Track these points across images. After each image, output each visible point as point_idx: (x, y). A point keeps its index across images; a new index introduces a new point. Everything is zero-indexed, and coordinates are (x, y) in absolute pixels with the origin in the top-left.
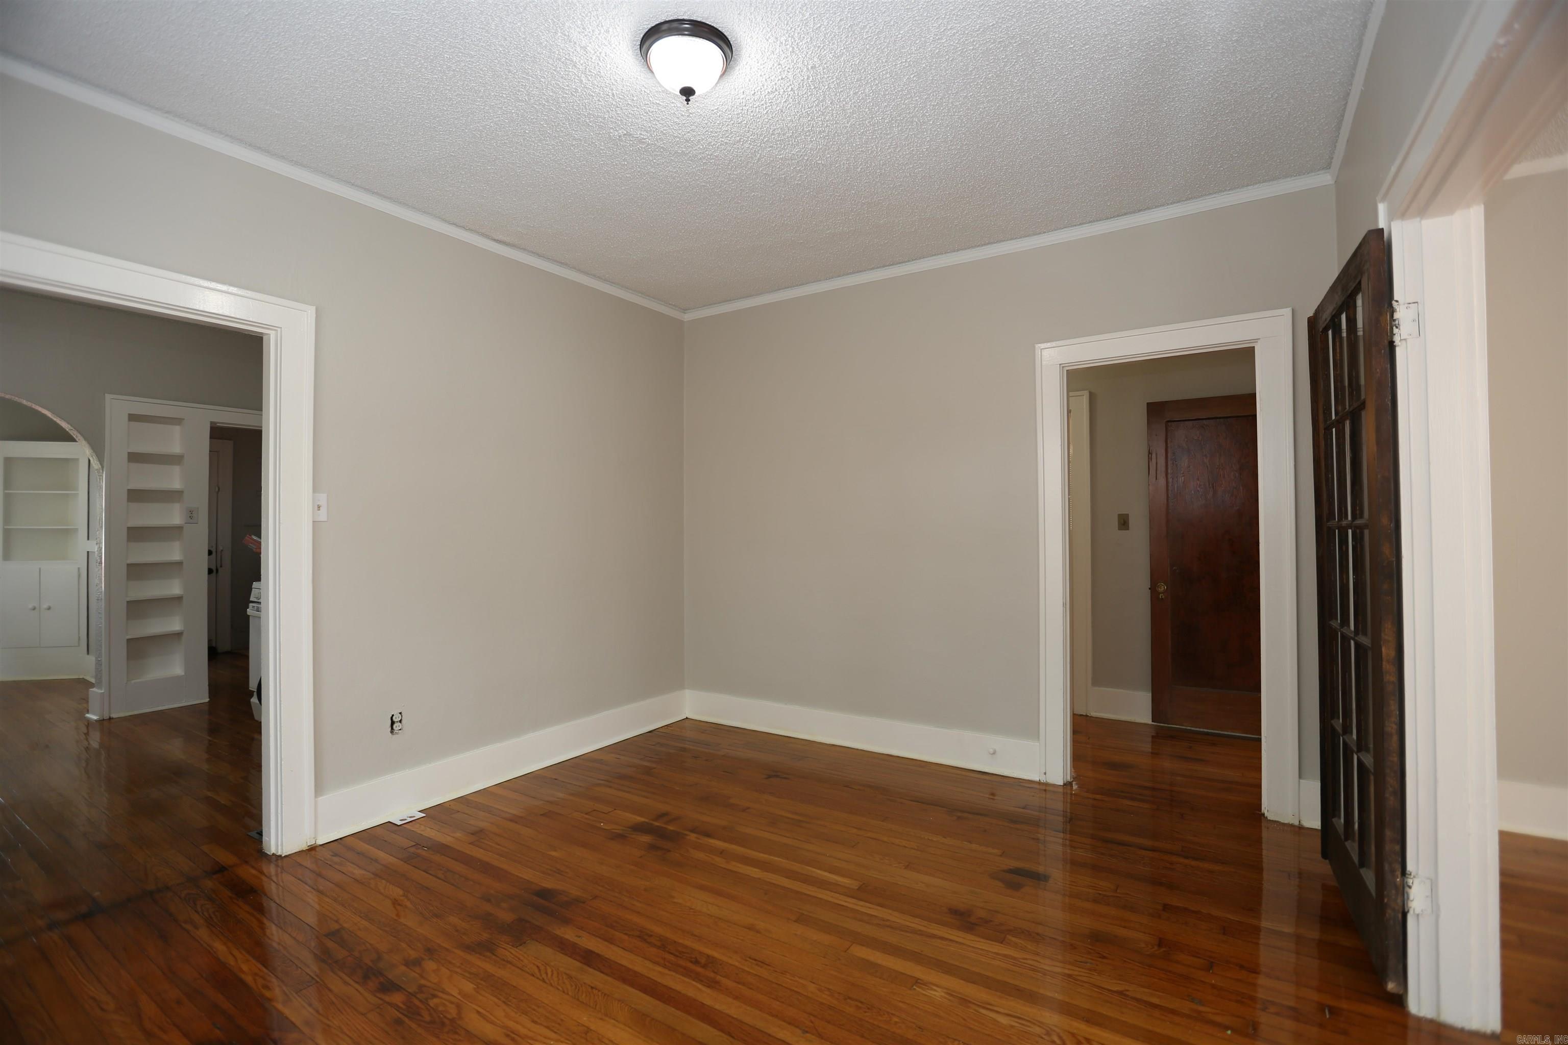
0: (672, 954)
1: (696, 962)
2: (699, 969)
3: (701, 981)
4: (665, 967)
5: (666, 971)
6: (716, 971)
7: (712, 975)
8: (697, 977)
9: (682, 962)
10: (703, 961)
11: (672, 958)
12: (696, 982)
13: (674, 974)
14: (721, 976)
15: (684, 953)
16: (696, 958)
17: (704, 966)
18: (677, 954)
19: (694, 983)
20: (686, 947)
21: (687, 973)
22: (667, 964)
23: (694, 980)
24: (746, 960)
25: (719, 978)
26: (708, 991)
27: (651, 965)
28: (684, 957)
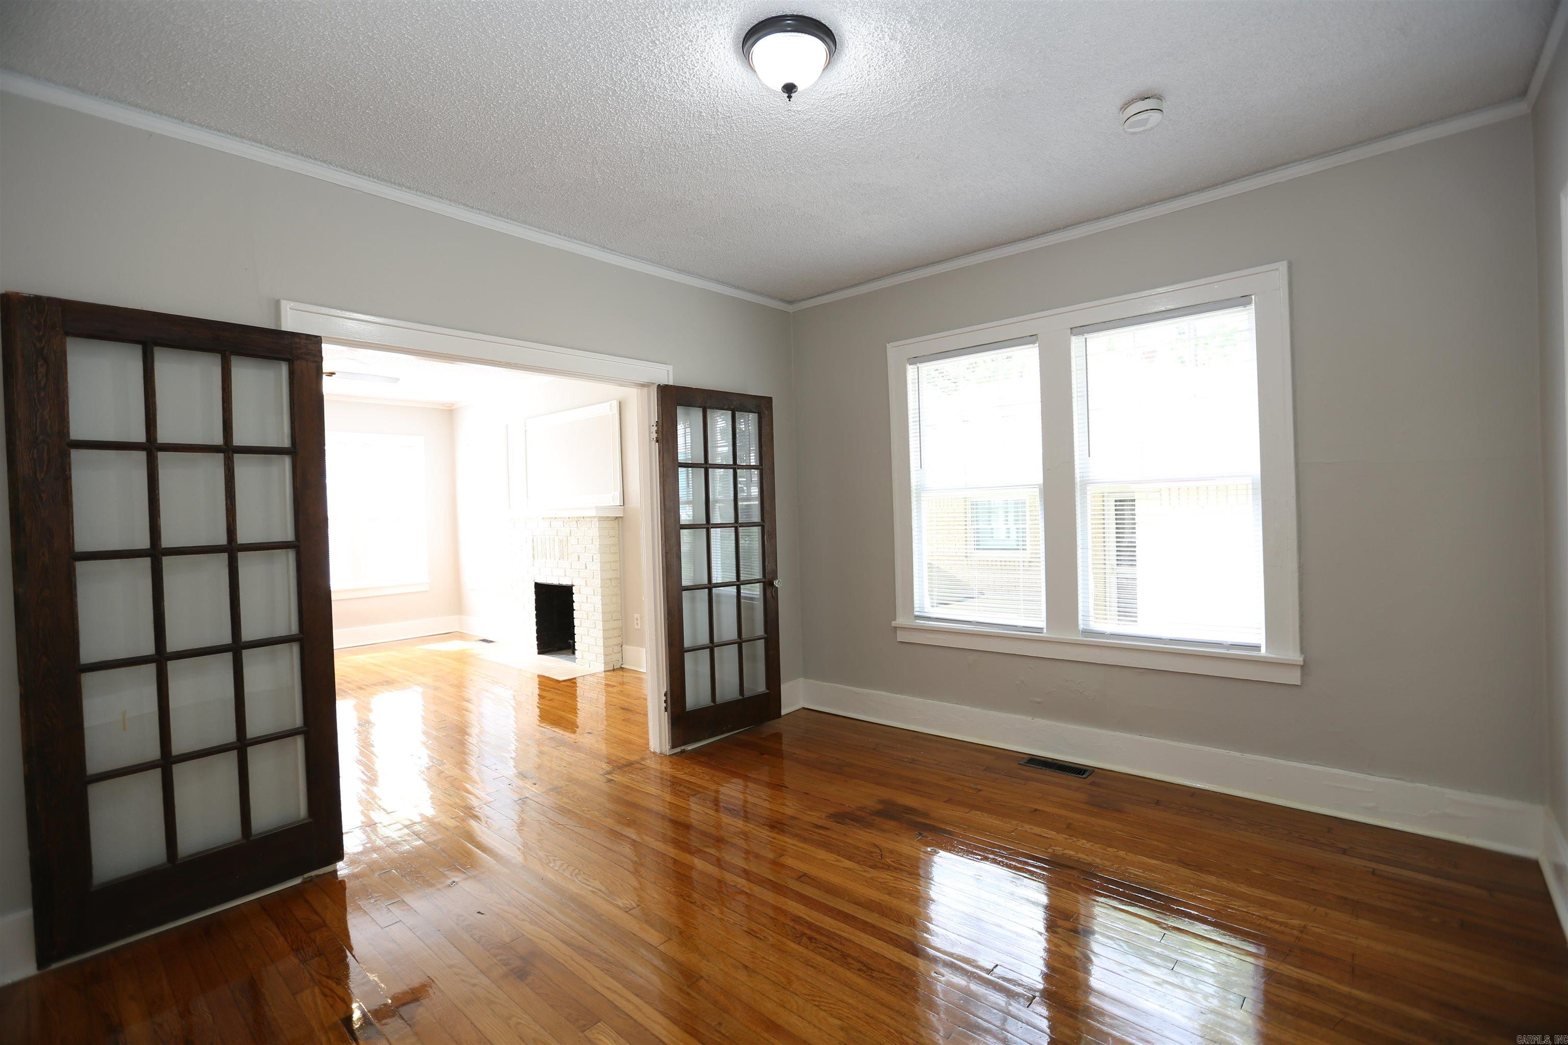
0: (834, 948)
1: (810, 939)
2: (808, 932)
3: (807, 922)
4: (840, 936)
5: (837, 932)
6: (793, 930)
7: (797, 927)
8: (810, 925)
9: (825, 939)
10: (805, 940)
11: (834, 944)
12: (811, 922)
13: (831, 930)
14: (790, 925)
15: (823, 949)
16: (811, 942)
17: (803, 934)
18: (829, 948)
19: (813, 921)
20: (821, 954)
21: (819, 930)
22: (838, 938)
23: (813, 923)
24: (764, 937)
25: (792, 924)
26: (801, 915)
27: (853, 938)
28: (823, 944)
